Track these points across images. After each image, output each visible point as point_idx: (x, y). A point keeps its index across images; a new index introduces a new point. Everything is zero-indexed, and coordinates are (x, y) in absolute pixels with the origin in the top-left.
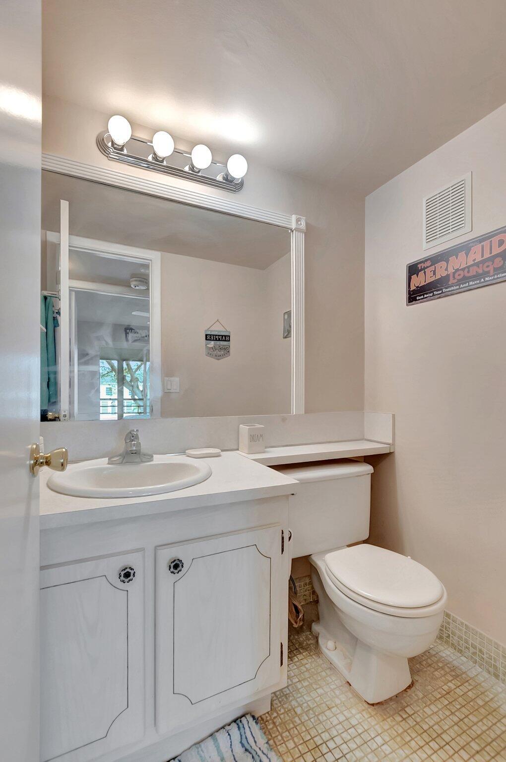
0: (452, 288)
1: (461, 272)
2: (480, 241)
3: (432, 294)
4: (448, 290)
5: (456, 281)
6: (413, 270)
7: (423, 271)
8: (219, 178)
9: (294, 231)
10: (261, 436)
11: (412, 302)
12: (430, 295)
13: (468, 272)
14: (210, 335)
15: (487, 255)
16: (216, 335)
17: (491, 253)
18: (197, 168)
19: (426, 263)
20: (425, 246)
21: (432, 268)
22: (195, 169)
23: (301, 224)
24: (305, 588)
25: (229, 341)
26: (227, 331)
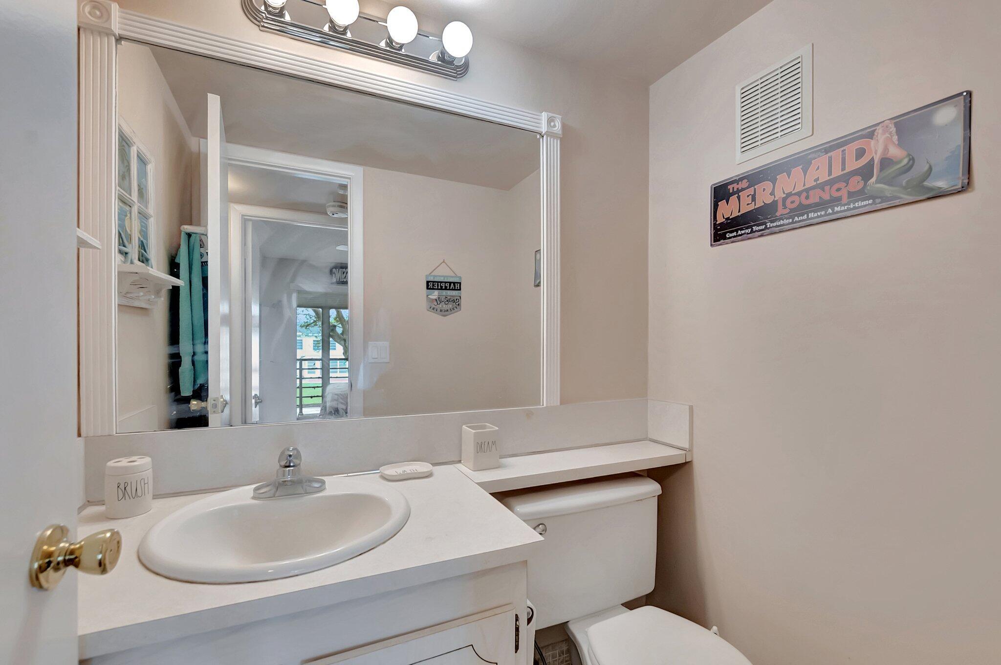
0: (782, 222)
1: (796, 198)
2: (827, 151)
3: (750, 230)
4: (775, 224)
5: (787, 211)
6: (721, 193)
7: (737, 195)
8: (433, 58)
9: (545, 137)
10: (494, 443)
11: (719, 241)
12: (747, 231)
13: (807, 198)
14: (434, 282)
15: (837, 172)
16: (441, 282)
17: (843, 169)
18: (397, 43)
19: (740, 182)
20: (739, 157)
21: (751, 191)
22: (394, 44)
23: (555, 126)
24: (562, 658)
25: (460, 290)
26: (456, 276)
